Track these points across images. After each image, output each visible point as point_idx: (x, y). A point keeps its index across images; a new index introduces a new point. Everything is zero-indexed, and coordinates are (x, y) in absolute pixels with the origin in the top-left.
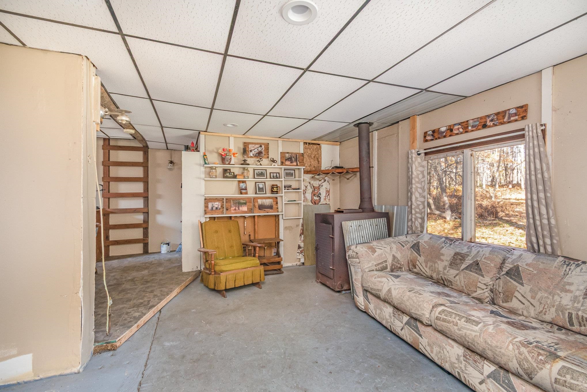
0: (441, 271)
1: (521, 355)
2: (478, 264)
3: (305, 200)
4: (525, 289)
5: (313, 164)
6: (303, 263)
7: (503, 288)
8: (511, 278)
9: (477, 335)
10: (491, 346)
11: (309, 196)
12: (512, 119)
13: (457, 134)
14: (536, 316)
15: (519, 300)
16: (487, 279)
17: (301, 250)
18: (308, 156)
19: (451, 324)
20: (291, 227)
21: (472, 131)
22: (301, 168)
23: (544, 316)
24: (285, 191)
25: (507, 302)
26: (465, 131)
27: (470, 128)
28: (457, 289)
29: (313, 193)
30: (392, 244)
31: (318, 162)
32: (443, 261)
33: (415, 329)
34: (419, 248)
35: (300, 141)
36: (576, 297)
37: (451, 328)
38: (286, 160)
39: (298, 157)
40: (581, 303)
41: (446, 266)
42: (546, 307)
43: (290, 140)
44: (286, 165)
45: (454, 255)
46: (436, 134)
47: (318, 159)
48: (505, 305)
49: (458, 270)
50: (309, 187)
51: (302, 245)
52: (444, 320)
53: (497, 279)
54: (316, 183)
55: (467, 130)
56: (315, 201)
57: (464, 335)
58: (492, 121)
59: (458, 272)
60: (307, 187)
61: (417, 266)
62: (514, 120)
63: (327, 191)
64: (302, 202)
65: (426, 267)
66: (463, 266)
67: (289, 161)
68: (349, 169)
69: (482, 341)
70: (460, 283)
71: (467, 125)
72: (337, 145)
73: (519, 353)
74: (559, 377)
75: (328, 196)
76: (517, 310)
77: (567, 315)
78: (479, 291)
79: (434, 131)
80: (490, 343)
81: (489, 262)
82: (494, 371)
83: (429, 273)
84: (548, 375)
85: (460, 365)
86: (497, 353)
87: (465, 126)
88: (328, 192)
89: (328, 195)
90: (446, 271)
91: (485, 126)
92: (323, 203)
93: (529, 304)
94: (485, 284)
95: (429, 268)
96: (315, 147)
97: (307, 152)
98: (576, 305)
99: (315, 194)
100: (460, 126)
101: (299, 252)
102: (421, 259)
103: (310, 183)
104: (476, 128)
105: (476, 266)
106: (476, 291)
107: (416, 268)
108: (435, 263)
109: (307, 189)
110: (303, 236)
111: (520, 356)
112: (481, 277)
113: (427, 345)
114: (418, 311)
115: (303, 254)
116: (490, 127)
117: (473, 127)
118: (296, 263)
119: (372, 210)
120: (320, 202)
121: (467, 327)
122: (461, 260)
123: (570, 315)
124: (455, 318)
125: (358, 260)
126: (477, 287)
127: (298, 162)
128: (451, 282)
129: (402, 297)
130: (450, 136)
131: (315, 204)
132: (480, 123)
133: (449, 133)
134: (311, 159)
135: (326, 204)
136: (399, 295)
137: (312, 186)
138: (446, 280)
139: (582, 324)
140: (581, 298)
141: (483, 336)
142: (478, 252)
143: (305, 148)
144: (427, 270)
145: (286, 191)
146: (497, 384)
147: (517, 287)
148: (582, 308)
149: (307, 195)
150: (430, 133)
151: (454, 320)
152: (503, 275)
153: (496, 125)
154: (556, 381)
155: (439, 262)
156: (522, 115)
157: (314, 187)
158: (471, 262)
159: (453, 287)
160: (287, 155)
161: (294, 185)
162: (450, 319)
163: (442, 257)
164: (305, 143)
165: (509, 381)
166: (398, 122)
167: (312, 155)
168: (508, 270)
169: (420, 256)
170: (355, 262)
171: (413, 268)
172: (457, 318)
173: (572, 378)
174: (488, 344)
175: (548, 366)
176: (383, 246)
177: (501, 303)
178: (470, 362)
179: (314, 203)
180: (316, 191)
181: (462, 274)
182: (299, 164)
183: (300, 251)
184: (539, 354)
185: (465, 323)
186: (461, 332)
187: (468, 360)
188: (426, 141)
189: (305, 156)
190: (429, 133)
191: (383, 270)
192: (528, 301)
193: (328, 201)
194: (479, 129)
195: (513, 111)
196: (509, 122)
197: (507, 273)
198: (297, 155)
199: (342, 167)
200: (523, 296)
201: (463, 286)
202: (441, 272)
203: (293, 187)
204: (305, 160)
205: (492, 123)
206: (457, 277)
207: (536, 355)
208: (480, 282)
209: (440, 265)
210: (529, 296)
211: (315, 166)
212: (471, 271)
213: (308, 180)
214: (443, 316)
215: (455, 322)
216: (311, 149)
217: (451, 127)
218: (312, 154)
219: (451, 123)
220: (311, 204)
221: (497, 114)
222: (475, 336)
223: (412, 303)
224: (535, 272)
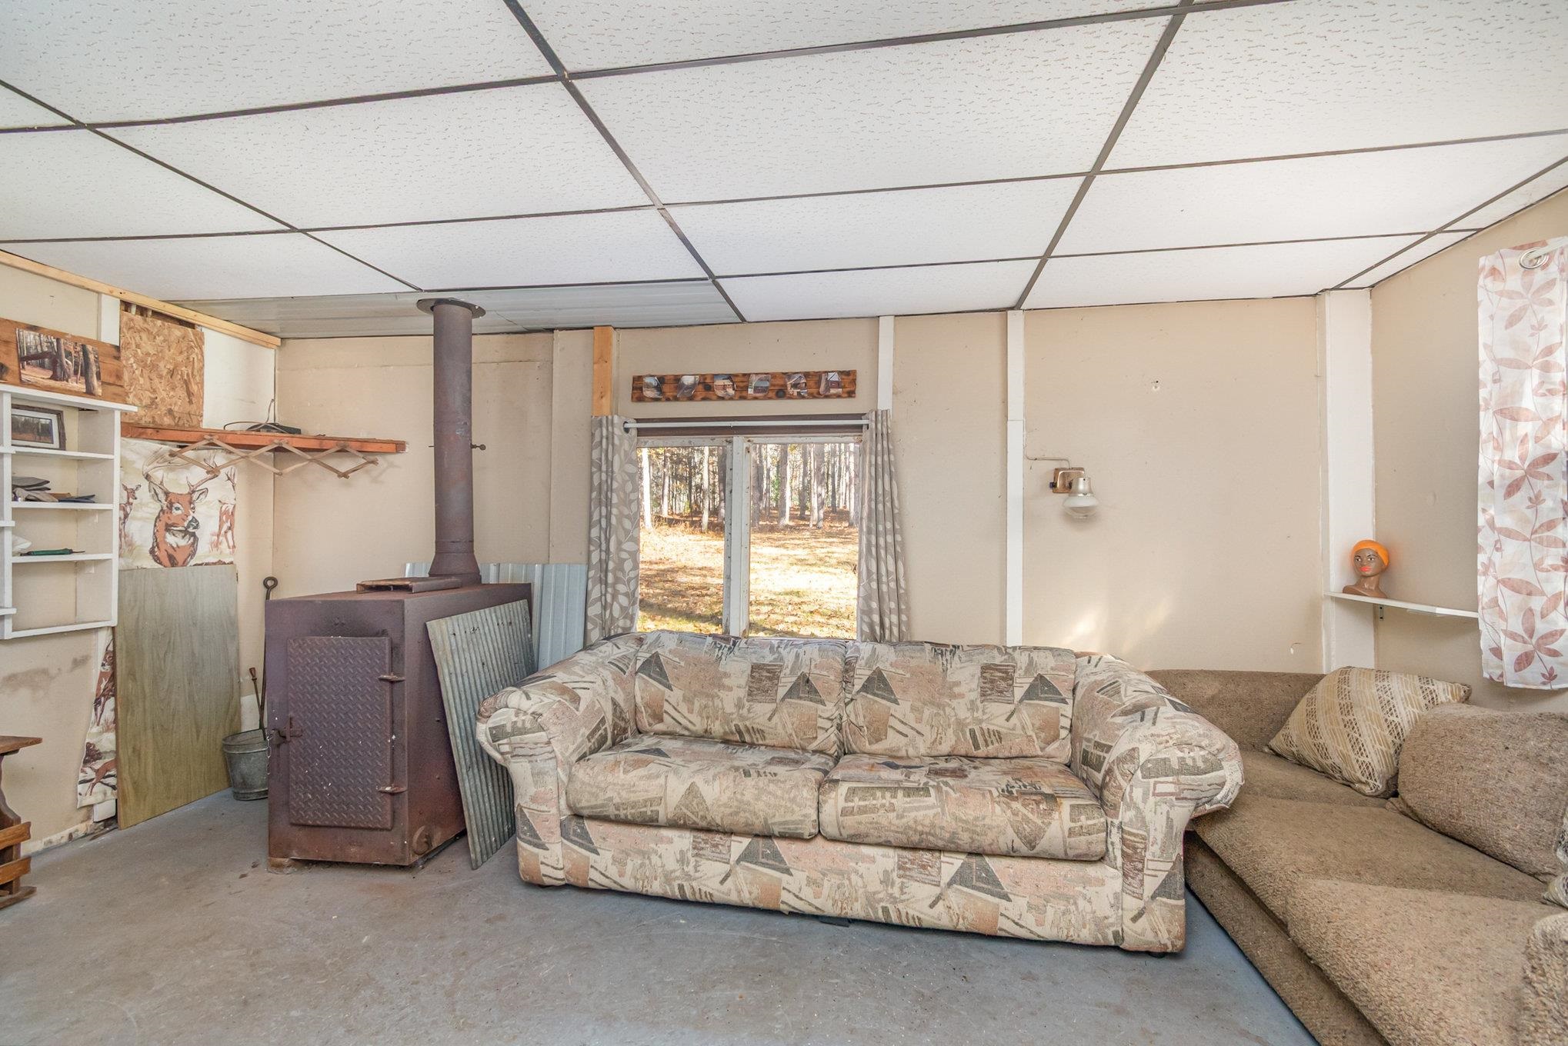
0: (732, 714)
1: (1017, 815)
2: (808, 681)
3: (127, 545)
4: (903, 709)
5: (163, 400)
6: (111, 822)
7: (864, 717)
8: (875, 695)
9: (938, 813)
10: (966, 822)
11: (142, 531)
12: (833, 391)
13: (722, 398)
14: (928, 751)
15: (898, 732)
16: (830, 709)
17: (98, 765)
18: (142, 363)
19: (882, 811)
20: (45, 672)
21: (756, 398)
22: (112, 410)
23: (939, 747)
24: (16, 505)
25: (878, 740)
26: (738, 394)
27: (750, 391)
28: (776, 744)
29: (164, 518)
30: (600, 669)
31: (190, 394)
32: (730, 689)
33: (770, 862)
34: (661, 668)
35: (104, 288)
36: (972, 702)
37: (884, 822)
38: (22, 359)
39: (92, 357)
40: (981, 710)
41: (739, 699)
42: (940, 731)
43: (52, 273)
44: (22, 383)
45: (752, 672)
46: (669, 387)
47: (187, 383)
48: (876, 747)
49: (774, 701)
50: (144, 494)
51: (107, 742)
52: (863, 811)
53: (846, 704)
54: (179, 481)
55: (744, 394)
56: (171, 551)
57: (911, 823)
58: (795, 386)
59: (774, 706)
60: (137, 494)
61: (665, 716)
62: (835, 395)
63: (226, 512)
64: (114, 556)
65: (691, 711)
66: (782, 691)
67: (42, 366)
68: (348, 440)
69: (949, 819)
70: (784, 727)
71: (745, 384)
72: (267, 345)
73: (1014, 814)
74: (1073, 825)
75: (230, 533)
76: (899, 750)
77: (968, 734)
78: (822, 736)
79: (662, 380)
80: (964, 818)
81: (825, 673)
82: (961, 867)
83: (699, 726)
84: (1059, 829)
85: (890, 891)
86: (978, 829)
87: (741, 384)
88: (227, 516)
89: (230, 528)
90: (744, 711)
91: (781, 394)
92: (206, 561)
93: (915, 733)
94: (828, 719)
95: (701, 715)
96: (178, 331)
97: (138, 346)
98: (976, 715)
99: (173, 525)
100: (727, 382)
101: (91, 774)
102: (676, 695)
103: (147, 477)
104: (764, 393)
105: (805, 686)
106: (816, 738)
107: (661, 720)
108: (712, 697)
109: (135, 502)
110: (110, 703)
111: (1017, 819)
112: (821, 706)
113: (804, 887)
114: (793, 812)
115: (112, 781)
116: (791, 397)
117: (756, 389)
118: (66, 833)
119: (474, 578)
120: (193, 554)
121: (915, 805)
122: (770, 679)
123: (972, 732)
124: (883, 797)
125: (543, 733)
126: (817, 728)
127: (95, 382)
128: (761, 732)
129: (739, 797)
130: (704, 399)
131: (173, 562)
132: (772, 385)
133: (701, 393)
134: (154, 376)
135: (220, 563)
136: (729, 793)
137: (159, 491)
138: (748, 731)
139: (989, 742)
140: (978, 702)
141: (949, 810)
142: (797, 656)
143: (125, 328)
144: (695, 718)
145: (21, 504)
146: (965, 889)
147: (889, 708)
148: (985, 717)
149: (132, 526)
150: (653, 381)
151: (884, 801)
152: (858, 692)
153: (803, 397)
154: (1071, 832)
155: (722, 694)
156: (848, 389)
157: (167, 494)
158: (794, 679)
159: (767, 742)
160: (30, 338)
161: (61, 480)
162: (874, 802)
163: (726, 681)
164: (126, 305)
165: (988, 871)
166: (552, 330)
167: (161, 365)
168: (866, 681)
169: (669, 687)
170: (536, 744)
171: (651, 721)
172: (888, 795)
173: (1087, 819)
174: (962, 821)
175: (1056, 815)
176: (584, 680)
177: (868, 747)
178: (913, 873)
179: (166, 561)
180: (175, 512)
181: (785, 710)
182: (99, 391)
183: (97, 771)
184: (1038, 803)
185: (908, 799)
186: (904, 820)
187: (908, 873)
188: (640, 399)
189: (128, 359)
190: (648, 380)
191: (600, 748)
192: (912, 728)
193: (228, 551)
194: (770, 398)
195: (835, 377)
196: (827, 397)
197: (865, 688)
198: (89, 348)
199: (298, 431)
200: (902, 722)
201: (791, 735)
202: (734, 716)
203: (56, 488)
204: (126, 377)
205: (795, 392)
206: (775, 719)
207: (1035, 806)
208: (820, 717)
209: (727, 701)
210: (911, 719)
211: (176, 409)
212: (801, 698)
213: (140, 465)
214: (857, 802)
215: (887, 804)
216: (159, 339)
217: (705, 379)
218: (160, 355)
219: (708, 369)
220: (149, 563)
221: (807, 375)
222: (935, 815)
223: (772, 801)
224: (908, 675)
